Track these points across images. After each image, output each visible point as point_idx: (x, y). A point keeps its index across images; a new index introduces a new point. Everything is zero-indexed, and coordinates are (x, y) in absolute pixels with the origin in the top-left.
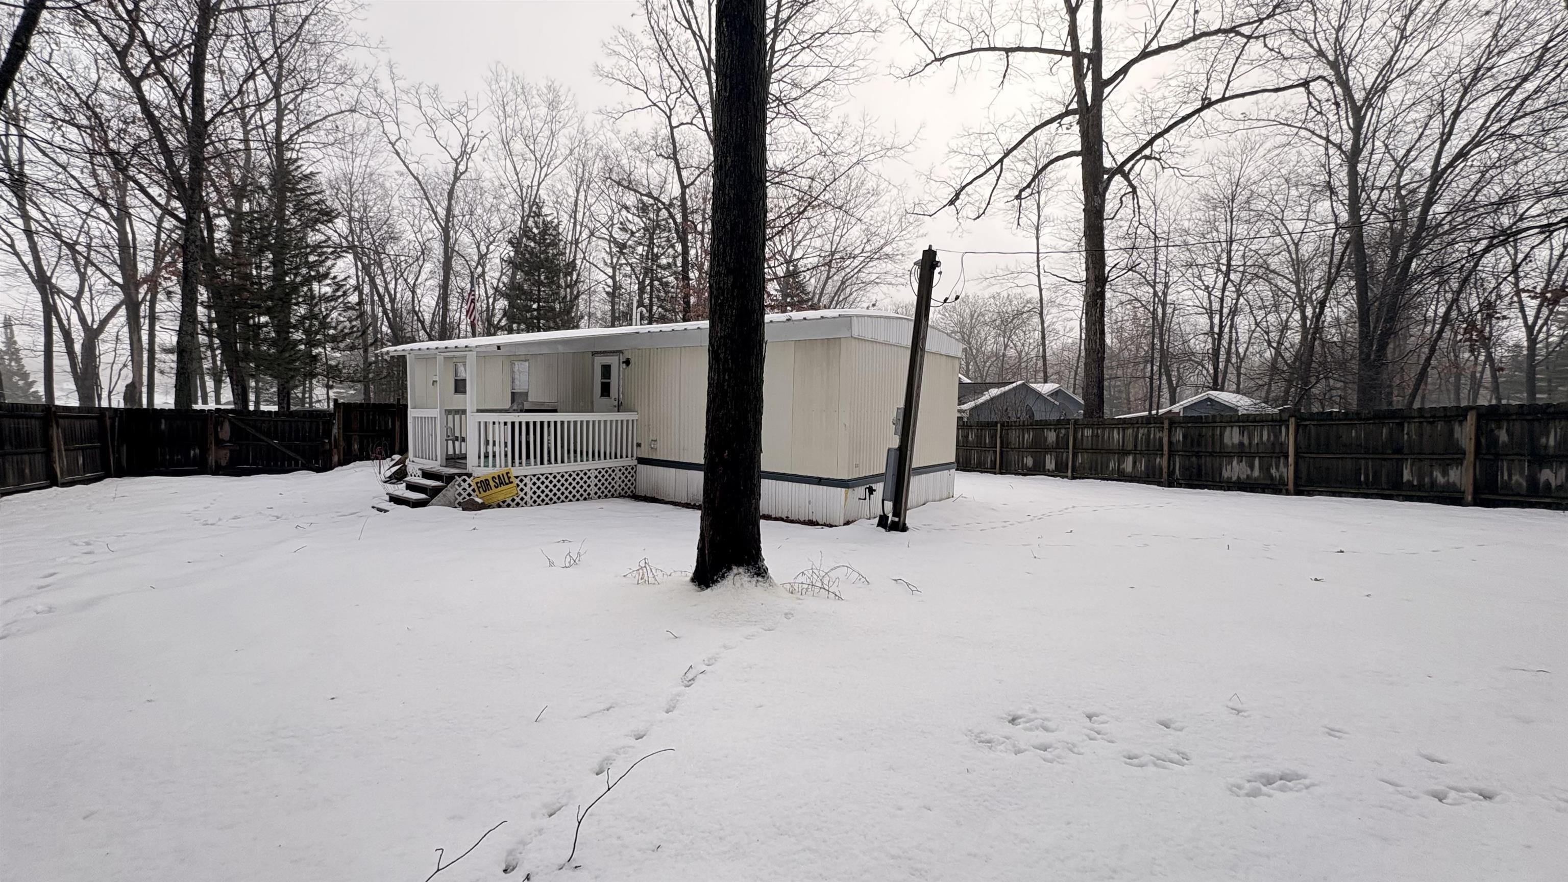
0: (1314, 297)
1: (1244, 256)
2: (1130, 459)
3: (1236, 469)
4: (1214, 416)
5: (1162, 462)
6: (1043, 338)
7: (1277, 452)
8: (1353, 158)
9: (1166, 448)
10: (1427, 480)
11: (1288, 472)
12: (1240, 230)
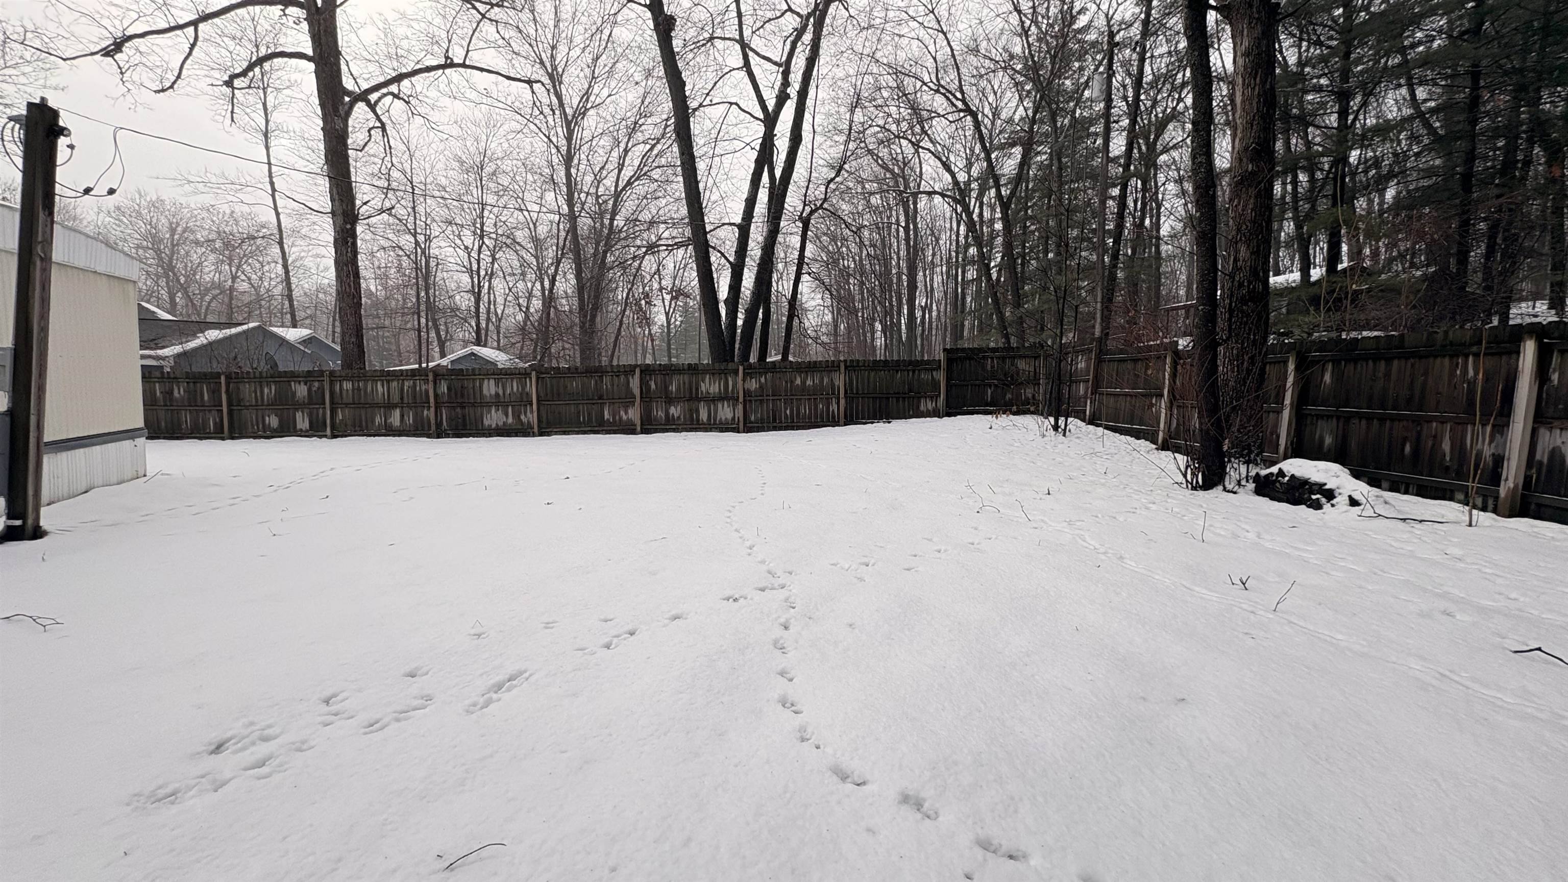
0: (549, 271)
1: (495, 225)
2: (397, 413)
3: (494, 418)
4: (473, 370)
5: (429, 414)
6: (287, 272)
7: (523, 401)
8: (568, 160)
9: (432, 400)
10: (617, 418)
11: (531, 417)
12: (490, 199)
